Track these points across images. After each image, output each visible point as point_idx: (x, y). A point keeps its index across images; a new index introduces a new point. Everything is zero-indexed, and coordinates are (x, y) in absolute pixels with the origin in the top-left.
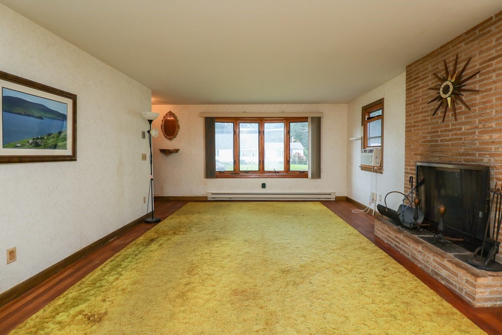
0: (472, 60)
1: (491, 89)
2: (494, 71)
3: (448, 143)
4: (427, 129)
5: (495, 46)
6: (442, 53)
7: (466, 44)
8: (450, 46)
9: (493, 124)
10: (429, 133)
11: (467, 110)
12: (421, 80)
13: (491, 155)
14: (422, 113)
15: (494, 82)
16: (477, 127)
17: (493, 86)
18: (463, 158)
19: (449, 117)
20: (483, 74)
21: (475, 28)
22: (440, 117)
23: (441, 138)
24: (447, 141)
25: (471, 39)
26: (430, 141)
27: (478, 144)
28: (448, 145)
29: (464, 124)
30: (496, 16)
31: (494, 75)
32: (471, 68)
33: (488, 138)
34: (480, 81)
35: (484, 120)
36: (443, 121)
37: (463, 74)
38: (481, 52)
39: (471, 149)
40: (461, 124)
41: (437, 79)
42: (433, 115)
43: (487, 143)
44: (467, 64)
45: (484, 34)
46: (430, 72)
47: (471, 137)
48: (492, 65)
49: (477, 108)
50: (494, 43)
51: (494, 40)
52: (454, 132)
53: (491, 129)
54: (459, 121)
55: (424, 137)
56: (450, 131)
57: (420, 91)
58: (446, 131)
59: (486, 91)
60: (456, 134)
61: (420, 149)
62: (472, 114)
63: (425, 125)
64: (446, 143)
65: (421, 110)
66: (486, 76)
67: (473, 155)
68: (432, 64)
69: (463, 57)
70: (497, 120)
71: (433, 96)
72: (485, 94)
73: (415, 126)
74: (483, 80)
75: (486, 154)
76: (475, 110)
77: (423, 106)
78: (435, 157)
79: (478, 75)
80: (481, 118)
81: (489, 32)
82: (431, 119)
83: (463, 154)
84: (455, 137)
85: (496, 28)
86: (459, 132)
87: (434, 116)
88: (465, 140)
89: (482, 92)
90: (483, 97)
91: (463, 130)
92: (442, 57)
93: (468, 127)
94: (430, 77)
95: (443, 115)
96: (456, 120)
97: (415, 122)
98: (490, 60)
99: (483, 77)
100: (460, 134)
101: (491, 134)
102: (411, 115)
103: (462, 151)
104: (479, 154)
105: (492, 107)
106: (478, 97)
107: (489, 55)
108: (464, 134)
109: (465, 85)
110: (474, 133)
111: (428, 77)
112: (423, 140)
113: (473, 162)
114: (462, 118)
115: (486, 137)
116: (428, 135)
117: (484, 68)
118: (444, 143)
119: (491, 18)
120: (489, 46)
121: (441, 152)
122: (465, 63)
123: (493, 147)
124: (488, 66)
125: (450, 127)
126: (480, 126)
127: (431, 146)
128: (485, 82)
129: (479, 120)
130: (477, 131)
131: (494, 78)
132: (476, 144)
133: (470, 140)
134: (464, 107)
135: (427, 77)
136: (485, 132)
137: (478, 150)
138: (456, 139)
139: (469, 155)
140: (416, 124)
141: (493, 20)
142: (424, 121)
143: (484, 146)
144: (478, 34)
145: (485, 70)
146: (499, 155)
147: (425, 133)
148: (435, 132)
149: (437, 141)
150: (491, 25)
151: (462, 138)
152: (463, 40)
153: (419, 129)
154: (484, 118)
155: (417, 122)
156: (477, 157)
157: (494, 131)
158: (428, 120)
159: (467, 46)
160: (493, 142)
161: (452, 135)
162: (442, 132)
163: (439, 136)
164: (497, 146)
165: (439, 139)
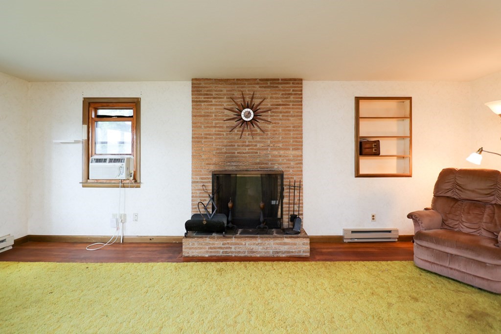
0: (265, 100)
1: (279, 123)
2: (281, 112)
4: (222, 142)
5: (281, 98)
6: (238, 84)
7: (260, 87)
8: (247, 83)
9: (280, 145)
10: (226, 146)
11: (261, 133)
12: (214, 98)
13: (279, 164)
14: (215, 127)
15: (280, 119)
16: (269, 146)
17: (280, 122)
18: (259, 166)
19: (245, 135)
20: (273, 112)
21: (267, 80)
22: (237, 134)
23: (238, 151)
25: (264, 86)
26: (226, 153)
27: (270, 157)
28: (245, 157)
29: (259, 142)
30: (282, 80)
31: (281, 115)
32: (264, 105)
33: (277, 153)
34: (271, 116)
35: (275, 142)
36: (240, 138)
37: (258, 108)
38: (271, 98)
39: (265, 160)
40: (256, 142)
41: (234, 103)
42: (230, 132)
43: (276, 156)
44: (262, 102)
45: (273, 87)
46: (225, 95)
47: (265, 152)
48: (279, 108)
49: (269, 133)
50: (280, 96)
51: (281, 94)
52: (250, 147)
53: (278, 148)
54: (255, 140)
55: (218, 149)
56: (248, 146)
57: (214, 107)
58: (243, 146)
59: (275, 123)
60: (253, 149)
61: (214, 160)
62: (265, 136)
63: (220, 138)
64: (244, 155)
65: (214, 125)
66: (276, 114)
67: (266, 164)
68: (228, 89)
69: (257, 95)
70: (283, 142)
71: (228, 116)
72: (274, 125)
73: (206, 138)
74: (273, 116)
75: (276, 163)
77: (217, 121)
78: (232, 166)
79: (269, 112)
80: (272, 140)
81: (277, 87)
82: (227, 134)
83: (259, 163)
84: (251, 151)
85: (282, 87)
86: (255, 148)
88: (260, 153)
89: (273, 124)
90: (273, 127)
91: (258, 146)
92: (237, 87)
93: (262, 145)
94: (225, 99)
95: (240, 133)
96: (253, 139)
97: (207, 134)
98: (277, 105)
99: (273, 114)
100: (256, 149)
101: (279, 151)
102: (200, 127)
103: (258, 161)
104: (271, 164)
105: (279, 134)
106: (270, 126)
107: (277, 102)
108: (259, 149)
109: (261, 116)
110: (267, 149)
111: (223, 98)
112: (218, 151)
114: (258, 138)
115: (275, 153)
116: (223, 148)
117: (273, 108)
118: (241, 155)
119: (278, 80)
120: (277, 96)
121: (239, 162)
122: (261, 100)
123: (280, 159)
124: (277, 108)
125: (247, 143)
126: (271, 145)
127: (227, 157)
128: (275, 117)
129: (271, 141)
130: (269, 148)
131: (281, 117)
132: (268, 157)
133: (264, 154)
134: (259, 130)
135: (221, 98)
136: (275, 149)
137: (270, 160)
138: (252, 153)
139: (263, 164)
140: (208, 136)
141: (280, 81)
142: (218, 134)
143: (275, 159)
144: (269, 84)
145: (274, 110)
146: (284, 164)
147: (220, 145)
148: (232, 146)
149: (234, 153)
150: (278, 83)
151: (257, 152)
152: (258, 84)
153: (212, 141)
154: (274, 140)
155: (210, 135)
156: (270, 165)
157: (281, 149)
158: (223, 135)
159: (261, 89)
160: (280, 156)
161: (249, 149)
162: (239, 146)
163: (236, 149)
164: (283, 158)
165: (236, 152)
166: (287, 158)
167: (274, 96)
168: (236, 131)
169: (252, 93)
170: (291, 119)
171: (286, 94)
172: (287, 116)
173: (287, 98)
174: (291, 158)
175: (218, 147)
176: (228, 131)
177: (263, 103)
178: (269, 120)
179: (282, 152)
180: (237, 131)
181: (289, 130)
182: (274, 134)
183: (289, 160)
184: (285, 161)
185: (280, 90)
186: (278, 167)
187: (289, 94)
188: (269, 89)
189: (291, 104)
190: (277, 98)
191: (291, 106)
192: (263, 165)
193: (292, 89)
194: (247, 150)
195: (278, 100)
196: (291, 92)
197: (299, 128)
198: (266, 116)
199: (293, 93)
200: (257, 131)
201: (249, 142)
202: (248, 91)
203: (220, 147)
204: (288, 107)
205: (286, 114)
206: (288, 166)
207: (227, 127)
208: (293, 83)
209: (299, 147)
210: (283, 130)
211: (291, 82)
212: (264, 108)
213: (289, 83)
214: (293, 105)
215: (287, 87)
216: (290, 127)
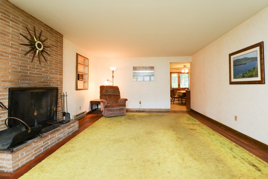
2: (54, 51)
3: (35, 75)
4: (17, 62)
7: (44, 29)
8: (37, 22)
9: (54, 71)
10: (20, 66)
11: (45, 61)
13: (53, 83)
15: (54, 55)
17: (54, 57)
18: (43, 84)
19: (35, 60)
21: (48, 26)
22: (29, 58)
23: (30, 72)
24: (34, 74)
25: (46, 29)
26: (20, 72)
27: (49, 78)
28: (34, 77)
29: (43, 67)
30: (55, 31)
35: (51, 68)
36: (32, 62)
38: (50, 39)
39: (46, 80)
40: (41, 67)
45: (51, 33)
46: (21, 22)
47: (46, 74)
48: (54, 48)
49: (49, 62)
52: (38, 70)
54: (41, 65)
55: (13, 68)
57: (11, 29)
58: (33, 68)
60: (39, 71)
62: (46, 64)
63: (15, 58)
64: (34, 75)
67: (47, 83)
68: (24, 19)
69: (43, 34)
70: (55, 69)
71: (23, 41)
72: (51, 57)
75: (52, 82)
76: (48, 63)
79: (49, 48)
81: (53, 34)
83: (43, 82)
85: (55, 35)
86: (40, 71)
87: (25, 56)
88: (43, 75)
90: (51, 59)
91: (43, 70)
93: (45, 69)
94: (21, 26)
95: (32, 58)
99: (51, 50)
100: (41, 72)
101: (53, 75)
103: (42, 80)
104: (49, 82)
105: (53, 64)
106: (49, 57)
107: (52, 43)
108: (43, 72)
110: (47, 73)
113: (47, 86)
115: (51, 75)
116: (18, 67)
118: (32, 75)
119: (53, 30)
120: (53, 39)
121: (30, 80)
123: (54, 80)
124: (52, 47)
125: (36, 67)
126: (50, 70)
127: (22, 76)
128: (51, 53)
129: (49, 68)
130: (48, 72)
131: (54, 54)
132: (48, 78)
133: (46, 76)
136: (51, 73)
138: (39, 74)
139: (45, 82)
140: (4, 54)
141: (54, 31)
142: (14, 55)
143: (51, 79)
144: (49, 30)
145: (51, 48)
146: (56, 83)
147: (15, 65)
148: (25, 66)
149: (27, 73)
150: (53, 32)
151: (42, 74)
152: (43, 26)
153: (8, 60)
154: (51, 67)
155: (6, 53)
156: (49, 84)
157: (54, 74)
158: (19, 56)
159: (45, 31)
160: (54, 78)
161: (37, 71)
162: (30, 68)
163: (28, 70)
164: (55, 79)
165: (28, 72)
166: (57, 79)
167: (51, 39)
168: (28, 55)
169: (40, 31)
170: (59, 56)
171: (57, 40)
172: (57, 54)
173: (57, 43)
174: (58, 79)
175: (14, 66)
176: (22, 54)
177: (46, 41)
178: (49, 53)
179: (54, 75)
180: (30, 56)
181: (58, 63)
182: (51, 64)
183: (57, 81)
184: (56, 81)
185: (54, 36)
186: (53, 85)
187: (58, 41)
188: (49, 33)
189: (59, 47)
190: (53, 41)
191: (59, 49)
192: (45, 84)
193: (59, 39)
194: (36, 72)
195: (53, 43)
196: (59, 40)
197: (61, 62)
198: (48, 50)
199: (60, 41)
200: (42, 59)
201: (37, 66)
202: (38, 28)
203: (15, 67)
204: (58, 48)
205: (57, 53)
206: (57, 84)
207: (22, 50)
208: (60, 36)
209: (62, 74)
210: (55, 62)
211: (59, 35)
212: (46, 45)
213: (58, 35)
214: (60, 48)
215: (57, 37)
216: (58, 61)
